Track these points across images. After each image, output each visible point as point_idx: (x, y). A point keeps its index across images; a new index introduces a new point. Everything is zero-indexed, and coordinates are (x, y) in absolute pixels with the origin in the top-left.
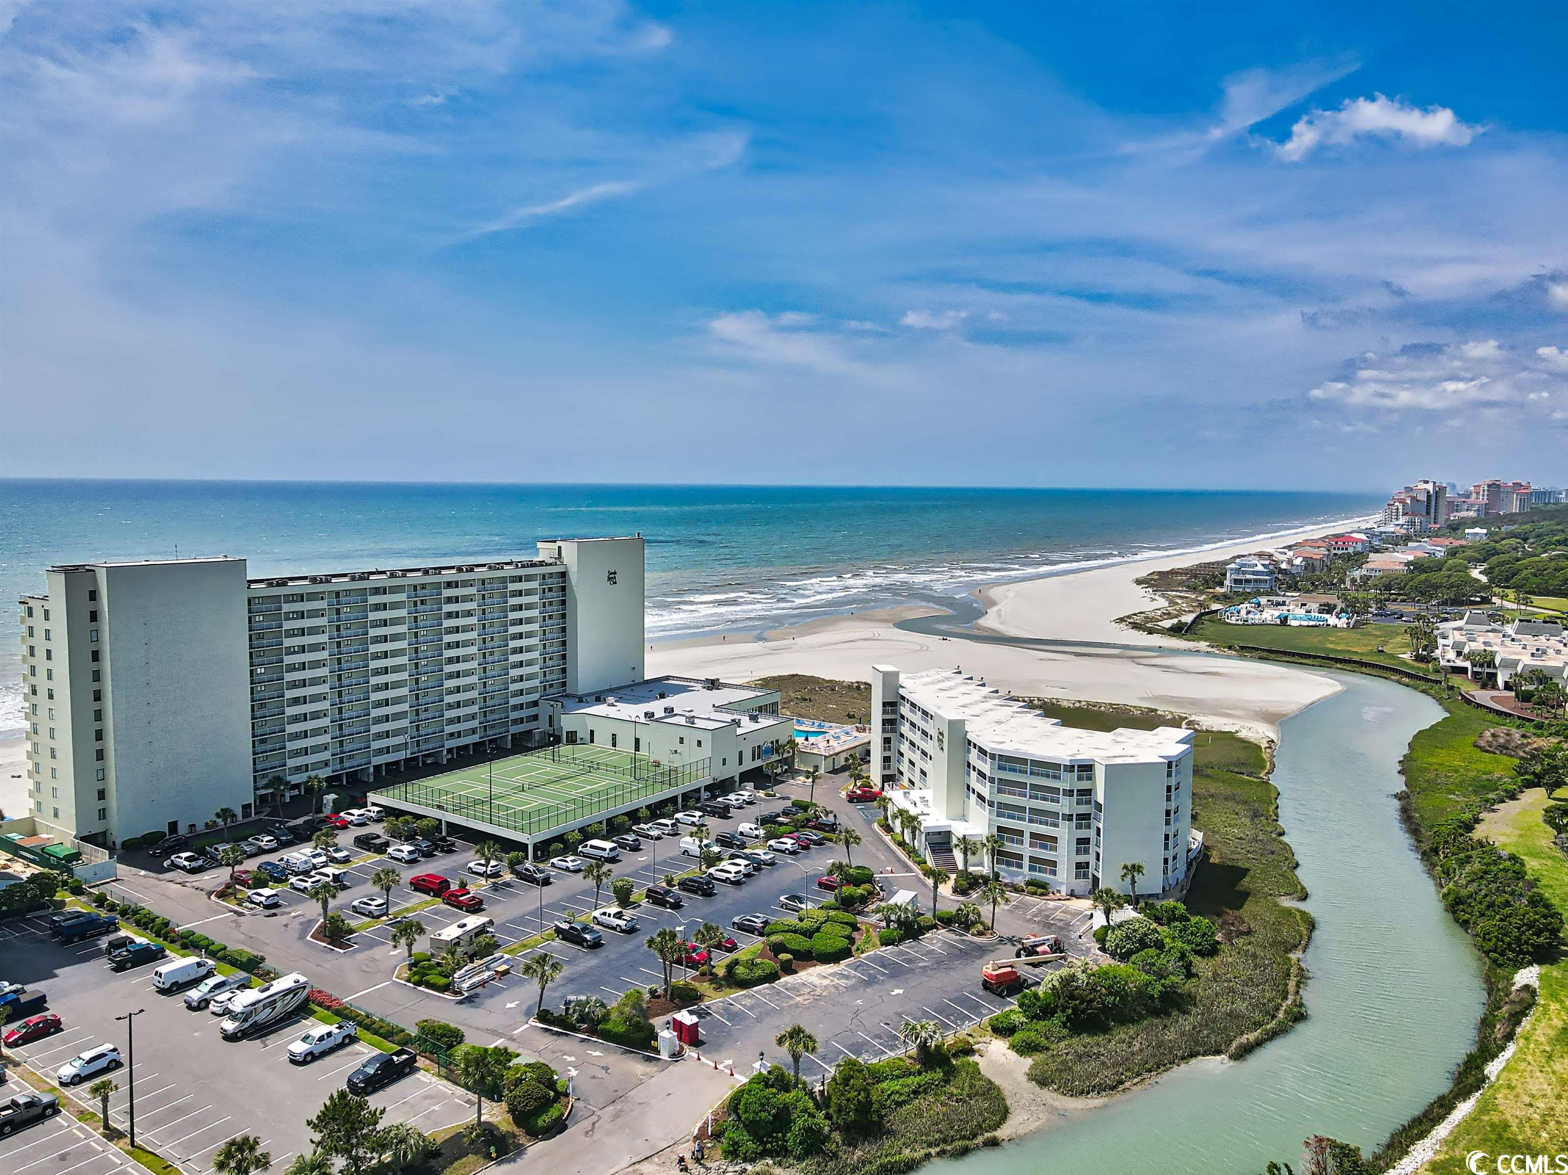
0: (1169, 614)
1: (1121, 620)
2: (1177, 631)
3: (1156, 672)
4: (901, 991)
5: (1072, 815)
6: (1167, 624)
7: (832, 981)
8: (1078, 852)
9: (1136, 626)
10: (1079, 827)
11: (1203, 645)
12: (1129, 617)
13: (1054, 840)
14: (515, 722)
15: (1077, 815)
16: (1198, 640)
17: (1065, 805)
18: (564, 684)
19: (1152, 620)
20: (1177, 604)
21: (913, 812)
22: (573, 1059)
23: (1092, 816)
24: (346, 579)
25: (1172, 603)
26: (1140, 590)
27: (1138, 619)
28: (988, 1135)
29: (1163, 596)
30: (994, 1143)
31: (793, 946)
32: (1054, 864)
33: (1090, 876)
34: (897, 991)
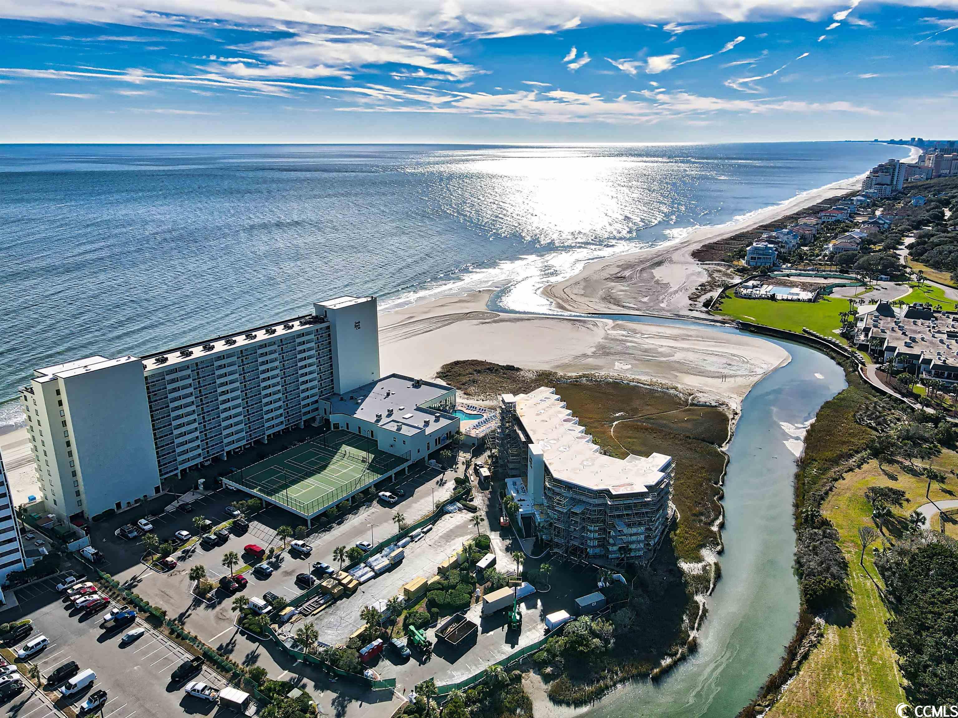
6: (703, 299)
18: (333, 388)
21: (516, 498)
31: (440, 601)
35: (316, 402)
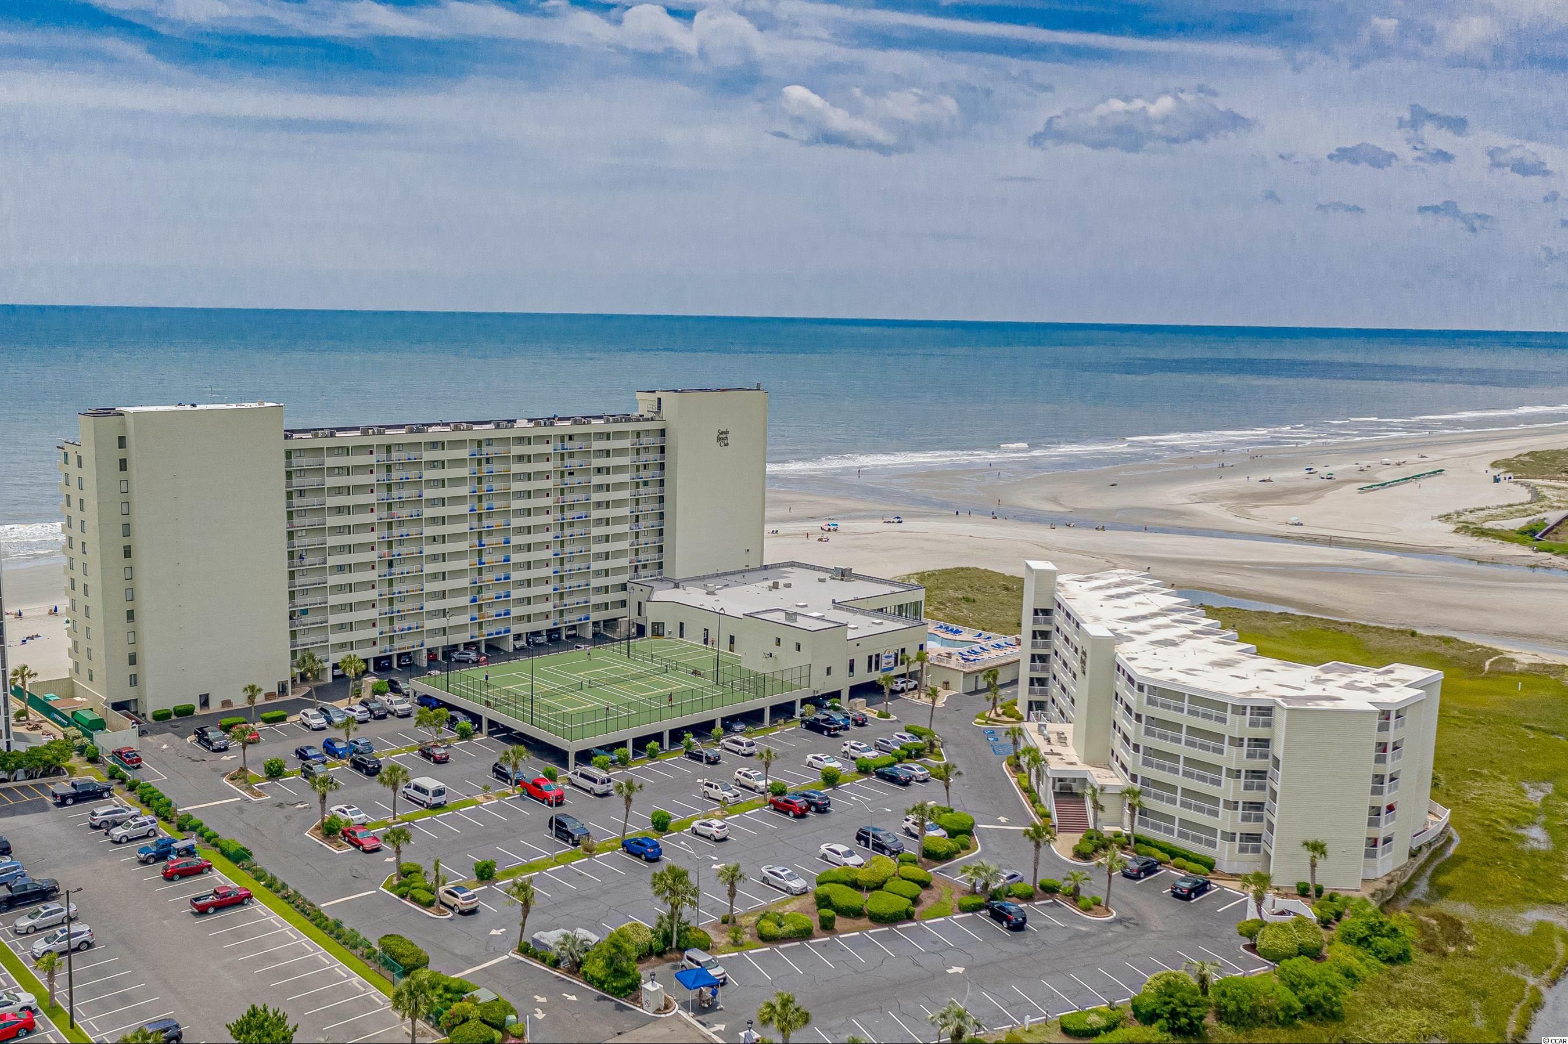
5: (1240, 770)
10: (1249, 786)
13: (1214, 800)
14: (597, 607)
15: (1247, 770)
18: (660, 565)
21: (1043, 748)
22: (544, 1000)
23: (1267, 774)
24: (403, 431)
31: (841, 900)
35: (624, 587)
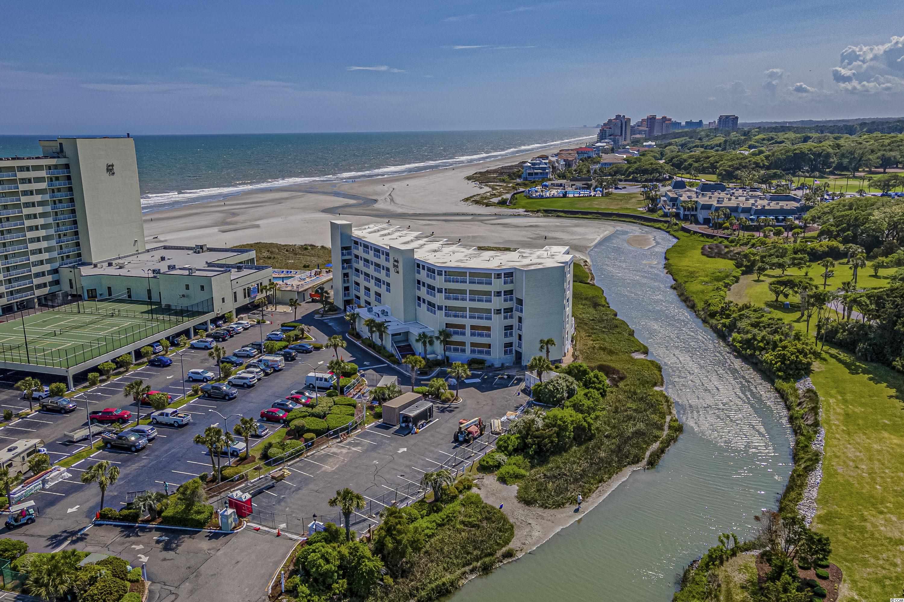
0: (495, 194)
1: (466, 200)
2: (503, 203)
3: (499, 228)
4: (405, 449)
5: (501, 310)
6: (495, 200)
7: (349, 449)
8: (506, 335)
9: (477, 202)
10: (505, 318)
11: (521, 211)
12: (471, 197)
13: (488, 329)
14: (40, 286)
15: (504, 309)
16: (518, 208)
17: (497, 303)
18: (79, 255)
19: (486, 198)
20: (497, 189)
21: (378, 320)
22: (141, 547)
23: (514, 310)
25: (493, 189)
26: (472, 184)
27: (477, 198)
28: (504, 549)
29: (486, 185)
30: (509, 554)
31: (313, 427)
32: (489, 346)
33: (514, 352)
34: (401, 450)
35: (56, 271)
